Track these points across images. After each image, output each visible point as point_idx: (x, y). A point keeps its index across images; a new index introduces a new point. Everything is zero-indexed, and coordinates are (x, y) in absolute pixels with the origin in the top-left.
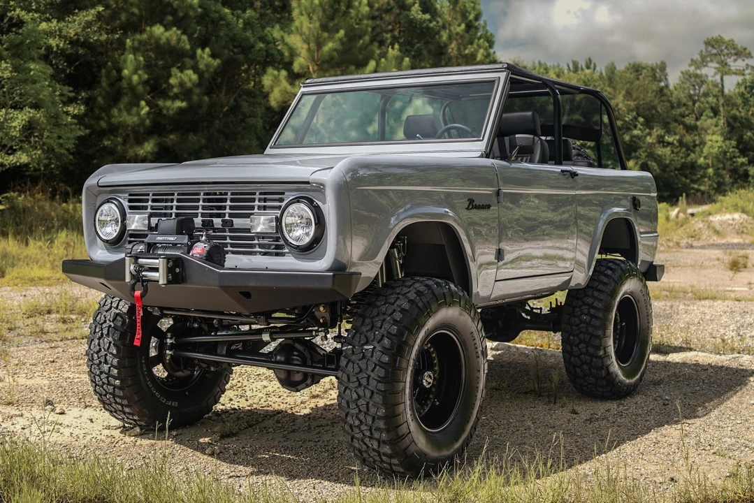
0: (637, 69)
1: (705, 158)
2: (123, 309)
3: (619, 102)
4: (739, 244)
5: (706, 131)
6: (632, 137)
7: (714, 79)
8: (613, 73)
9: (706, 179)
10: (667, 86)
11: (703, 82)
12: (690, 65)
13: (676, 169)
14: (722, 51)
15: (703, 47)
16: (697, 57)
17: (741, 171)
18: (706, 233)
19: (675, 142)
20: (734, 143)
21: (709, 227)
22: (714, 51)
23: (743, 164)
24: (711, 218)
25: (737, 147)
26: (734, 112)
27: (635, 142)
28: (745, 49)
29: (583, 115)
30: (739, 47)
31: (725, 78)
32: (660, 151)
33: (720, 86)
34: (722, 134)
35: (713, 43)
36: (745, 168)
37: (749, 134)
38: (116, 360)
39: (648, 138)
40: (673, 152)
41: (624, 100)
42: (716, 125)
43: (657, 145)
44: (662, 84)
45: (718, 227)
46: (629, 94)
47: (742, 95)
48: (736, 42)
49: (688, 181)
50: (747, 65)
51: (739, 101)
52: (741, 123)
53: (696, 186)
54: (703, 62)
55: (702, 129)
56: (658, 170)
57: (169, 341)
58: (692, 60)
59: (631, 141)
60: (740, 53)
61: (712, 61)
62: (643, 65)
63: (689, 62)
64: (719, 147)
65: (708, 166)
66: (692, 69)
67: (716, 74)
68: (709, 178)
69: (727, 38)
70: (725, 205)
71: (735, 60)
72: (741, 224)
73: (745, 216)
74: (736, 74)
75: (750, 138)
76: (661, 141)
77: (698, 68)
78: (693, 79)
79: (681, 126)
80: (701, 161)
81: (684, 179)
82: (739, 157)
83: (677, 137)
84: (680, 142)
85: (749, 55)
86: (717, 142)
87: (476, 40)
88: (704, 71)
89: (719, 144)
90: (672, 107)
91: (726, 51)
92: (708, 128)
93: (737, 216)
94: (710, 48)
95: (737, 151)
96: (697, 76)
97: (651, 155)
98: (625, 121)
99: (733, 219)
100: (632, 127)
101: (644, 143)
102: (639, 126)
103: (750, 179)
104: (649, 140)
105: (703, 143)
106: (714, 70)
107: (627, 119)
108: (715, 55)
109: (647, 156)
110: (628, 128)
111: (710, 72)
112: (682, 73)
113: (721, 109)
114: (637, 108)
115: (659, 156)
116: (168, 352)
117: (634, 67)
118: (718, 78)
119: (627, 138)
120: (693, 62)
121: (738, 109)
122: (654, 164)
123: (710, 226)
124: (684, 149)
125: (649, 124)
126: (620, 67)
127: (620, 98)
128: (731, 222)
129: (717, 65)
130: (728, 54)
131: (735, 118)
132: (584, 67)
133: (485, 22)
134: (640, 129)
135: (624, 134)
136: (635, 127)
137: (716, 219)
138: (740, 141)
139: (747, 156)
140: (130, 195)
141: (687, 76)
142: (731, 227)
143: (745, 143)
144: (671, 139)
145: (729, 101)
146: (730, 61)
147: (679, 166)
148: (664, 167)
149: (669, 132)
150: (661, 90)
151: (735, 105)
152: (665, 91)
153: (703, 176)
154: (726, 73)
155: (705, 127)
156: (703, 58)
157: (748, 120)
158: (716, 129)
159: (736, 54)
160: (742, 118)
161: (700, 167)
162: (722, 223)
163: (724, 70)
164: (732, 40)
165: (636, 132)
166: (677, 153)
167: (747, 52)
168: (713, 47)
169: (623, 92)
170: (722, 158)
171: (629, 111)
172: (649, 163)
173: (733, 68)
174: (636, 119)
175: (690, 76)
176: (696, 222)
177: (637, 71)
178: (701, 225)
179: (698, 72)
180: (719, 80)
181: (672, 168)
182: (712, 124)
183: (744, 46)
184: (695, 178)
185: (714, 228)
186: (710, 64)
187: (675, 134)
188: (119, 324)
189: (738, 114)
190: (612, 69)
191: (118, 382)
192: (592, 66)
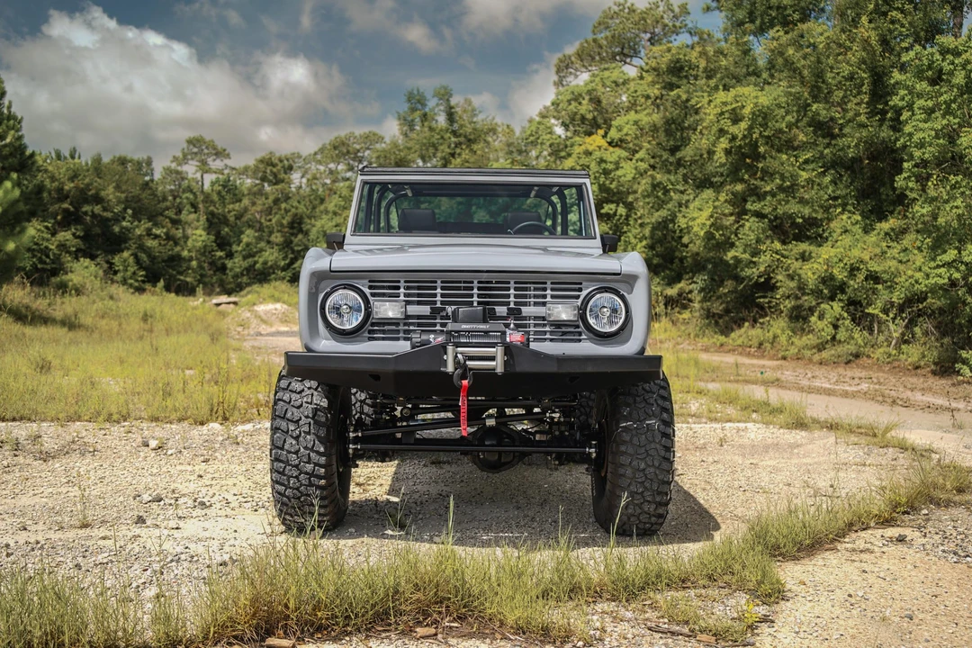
0: (123, 161)
1: (189, 251)
2: (322, 404)
3: (110, 193)
4: (287, 332)
5: (189, 225)
6: (122, 228)
7: (195, 176)
8: (100, 164)
9: (190, 271)
10: (152, 181)
11: (183, 179)
12: (172, 162)
13: (163, 261)
14: (202, 150)
15: (185, 145)
16: (180, 155)
17: (219, 263)
18: (254, 322)
19: (162, 235)
20: (212, 238)
21: (256, 316)
22: (195, 150)
23: (221, 257)
24: (256, 308)
25: (215, 242)
26: (212, 208)
27: (124, 233)
28: (225, 150)
29: (71, 204)
30: (219, 148)
31: (205, 176)
32: (150, 243)
33: (200, 183)
34: (204, 229)
35: (195, 142)
36: (222, 261)
37: (226, 229)
38: (324, 458)
39: (137, 230)
40: (160, 244)
41: (114, 193)
42: (198, 221)
43: (146, 238)
44: (147, 178)
45: (264, 317)
46: (118, 188)
47: (219, 193)
48: (216, 143)
49: (174, 272)
50: (226, 166)
51: (215, 197)
52: (219, 219)
53: (182, 278)
54: (185, 159)
55: (186, 223)
56: (148, 262)
57: (351, 435)
58: (174, 157)
59: (121, 232)
60: (220, 154)
61: (192, 159)
62: (129, 158)
63: (171, 159)
64: (203, 241)
65: (191, 259)
66: (173, 165)
67: (197, 171)
68: (193, 269)
69: (207, 138)
70: (261, 295)
71: (214, 160)
72: (284, 313)
73: (285, 306)
74: (215, 173)
75: (227, 233)
76: (149, 233)
77: (180, 165)
78: (174, 175)
79: (167, 220)
80: (185, 253)
81: (171, 271)
82: (217, 251)
83: (165, 230)
84: (167, 234)
85: (228, 156)
86: (201, 236)
87: (5, 121)
88: (185, 168)
89: (202, 238)
90: (159, 202)
91: (206, 151)
92: (192, 223)
93: (278, 306)
94: (191, 147)
95: (214, 244)
96: (178, 172)
97: (141, 247)
98: (114, 213)
99: (276, 309)
100: (120, 218)
101: (133, 235)
102: (128, 218)
103: (228, 271)
104: (138, 232)
105: (186, 238)
106: (195, 168)
107: (116, 211)
108: (196, 153)
109: (137, 248)
110: (118, 219)
111: (191, 169)
112: (164, 168)
113: (201, 206)
114: (127, 200)
115: (150, 248)
116: (351, 446)
117: (120, 159)
118: (198, 176)
119: (116, 229)
120: (175, 159)
121: (215, 206)
122: (143, 255)
123: (258, 316)
124: (171, 243)
125: (136, 216)
126: (106, 160)
127: (111, 189)
128: (274, 312)
129: (198, 164)
130: (208, 154)
131: (212, 214)
132: (68, 157)
133: (10, 102)
134: (129, 221)
135: (113, 225)
136: (124, 218)
137: (261, 308)
138: (218, 235)
139: (225, 250)
140: (370, 281)
141: (168, 172)
142: (274, 317)
143: (223, 238)
144: (158, 232)
145: (207, 199)
146: (210, 161)
147: (166, 258)
148: (152, 258)
149: (156, 225)
150: (147, 184)
151: (213, 202)
152: (151, 184)
153: (188, 268)
154: (207, 172)
155: (189, 221)
156: (185, 156)
157: (225, 217)
158: (198, 224)
159: (216, 154)
160: (219, 214)
161: (184, 259)
162: (266, 313)
163: (205, 168)
164: (213, 141)
165: (124, 224)
166: (165, 245)
167: (227, 152)
168: (194, 146)
169: (114, 184)
170: (204, 251)
171: (119, 202)
172: (139, 254)
173: (213, 167)
174: (125, 209)
175: (171, 172)
176: (243, 311)
177: (123, 164)
178: (248, 315)
179: (179, 168)
180: (199, 178)
181: (160, 260)
182: (194, 219)
183: (224, 147)
184: (181, 270)
185: (260, 317)
186: (190, 162)
187: (163, 227)
188: (323, 419)
189: (215, 210)
190: (98, 160)
191: (323, 482)
192: (77, 156)
